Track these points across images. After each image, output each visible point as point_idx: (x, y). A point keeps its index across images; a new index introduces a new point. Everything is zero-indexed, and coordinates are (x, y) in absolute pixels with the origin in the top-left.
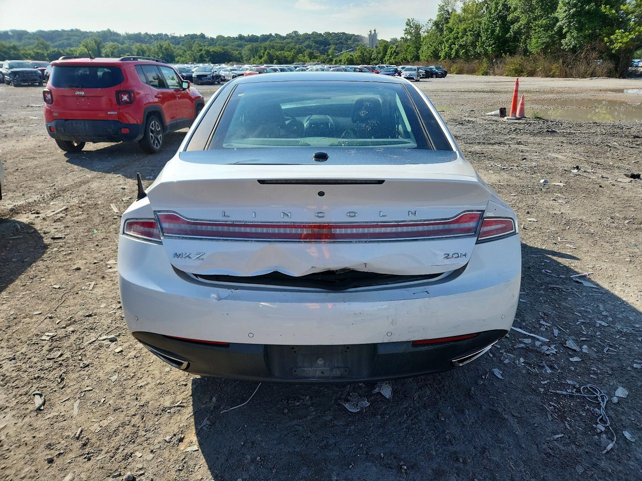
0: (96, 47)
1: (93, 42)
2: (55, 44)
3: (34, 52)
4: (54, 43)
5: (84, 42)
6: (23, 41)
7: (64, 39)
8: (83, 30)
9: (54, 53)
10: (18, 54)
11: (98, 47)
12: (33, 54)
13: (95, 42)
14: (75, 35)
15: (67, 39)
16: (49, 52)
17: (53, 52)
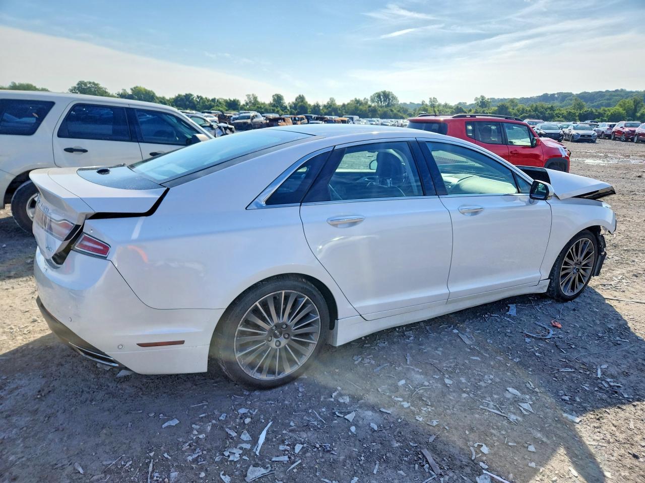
0: (634, 106)
1: (632, 102)
2: (595, 104)
3: (567, 112)
4: (593, 103)
5: (622, 102)
6: (565, 102)
7: (605, 100)
8: (628, 90)
9: (586, 113)
10: (552, 114)
11: (636, 107)
12: (565, 113)
13: (634, 102)
14: (617, 95)
15: (608, 99)
16: (581, 112)
17: (586, 111)
